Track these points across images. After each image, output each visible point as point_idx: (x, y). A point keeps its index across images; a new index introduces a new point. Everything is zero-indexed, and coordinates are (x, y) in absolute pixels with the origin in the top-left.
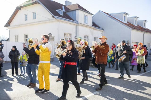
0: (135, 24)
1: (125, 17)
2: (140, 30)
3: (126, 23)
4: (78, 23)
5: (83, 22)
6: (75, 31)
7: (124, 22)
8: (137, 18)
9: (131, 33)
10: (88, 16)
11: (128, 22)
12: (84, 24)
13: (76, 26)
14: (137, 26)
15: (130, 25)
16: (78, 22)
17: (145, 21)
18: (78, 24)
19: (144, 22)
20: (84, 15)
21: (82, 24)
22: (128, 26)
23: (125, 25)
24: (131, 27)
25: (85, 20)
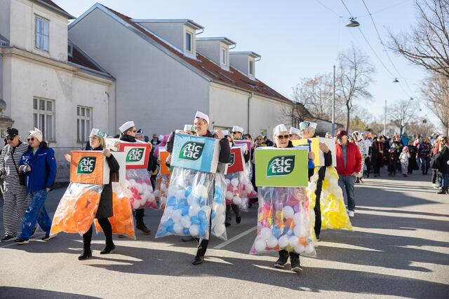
0: (222, 63)
1: (189, 36)
2: (236, 84)
3: (194, 57)
4: (6, 45)
5: (29, 44)
7: (186, 54)
8: (228, 42)
9: (208, 94)
10: (50, 23)
11: (199, 57)
12: (34, 52)
13: (1, 56)
14: (228, 70)
15: (205, 66)
16: (9, 41)
17: (254, 55)
18: (7, 51)
19: (250, 58)
20: (34, 16)
21: (25, 50)
22: (198, 71)
23: (188, 65)
24: (209, 75)
25: (38, 37)
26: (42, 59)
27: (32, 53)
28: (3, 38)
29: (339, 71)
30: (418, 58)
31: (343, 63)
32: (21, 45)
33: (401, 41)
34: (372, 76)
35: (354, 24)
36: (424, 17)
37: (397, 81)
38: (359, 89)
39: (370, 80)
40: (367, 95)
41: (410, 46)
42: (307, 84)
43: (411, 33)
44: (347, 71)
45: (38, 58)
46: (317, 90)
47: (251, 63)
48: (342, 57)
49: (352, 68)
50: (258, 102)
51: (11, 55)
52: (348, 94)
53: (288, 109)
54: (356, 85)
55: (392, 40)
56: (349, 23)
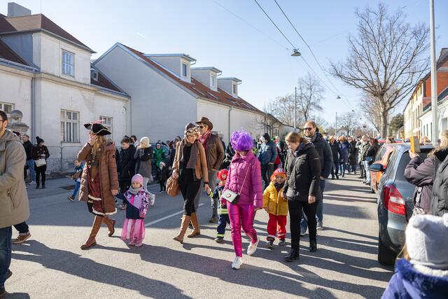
0: (211, 85)
1: (185, 66)
2: (219, 101)
3: (188, 81)
4: (38, 71)
5: (57, 71)
6: (29, 97)
7: (183, 79)
8: (216, 70)
9: (196, 107)
10: (75, 56)
11: (194, 80)
12: (62, 76)
13: (33, 80)
14: (216, 90)
15: (199, 88)
16: (40, 69)
17: (236, 80)
18: (38, 75)
19: (234, 83)
20: (61, 51)
21: (54, 76)
22: (191, 92)
23: (182, 86)
24: (198, 93)
25: (65, 67)
26: (67, 82)
27: (60, 77)
28: (35, 66)
29: (299, 92)
30: (351, 81)
31: (302, 85)
32: (50, 72)
33: (339, 69)
34: (322, 94)
35: (297, 53)
36: (355, 50)
37: (339, 98)
38: (314, 104)
39: (322, 97)
40: (320, 108)
41: (345, 72)
42: (280, 101)
43: (346, 61)
44: (304, 91)
45: (64, 81)
46: (287, 105)
47: (234, 86)
48: (301, 81)
49: (308, 89)
50: (236, 113)
51: (41, 78)
52: (305, 108)
53: (260, 118)
54: (311, 101)
55: (332, 67)
56: (293, 53)
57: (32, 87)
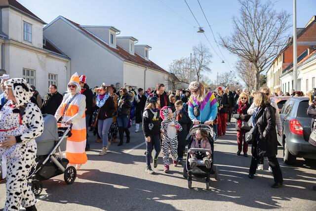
0: (130, 51)
1: (112, 36)
2: (138, 63)
3: (115, 47)
4: (7, 38)
5: (20, 38)
7: (111, 46)
8: (134, 39)
9: (123, 68)
10: (33, 26)
11: (118, 47)
13: (3, 45)
14: (134, 55)
15: (121, 52)
16: (8, 36)
17: (148, 47)
18: (7, 42)
19: (146, 49)
20: (23, 22)
21: (18, 42)
22: (117, 55)
23: (112, 51)
24: (123, 57)
25: (25, 35)
26: (28, 47)
27: (22, 43)
28: (4, 34)
29: (193, 57)
30: (234, 50)
31: (196, 52)
32: (15, 39)
33: (226, 41)
34: (211, 59)
35: (201, 31)
36: (238, 28)
37: (223, 62)
38: (204, 66)
39: (210, 61)
40: (208, 69)
41: (230, 43)
42: (177, 63)
43: (231, 36)
44: (198, 56)
45: (25, 46)
46: (182, 67)
47: (146, 51)
48: (195, 49)
49: (200, 55)
50: (150, 72)
51: (9, 44)
52: (198, 69)
53: (166, 76)
54: (202, 64)
55: (221, 40)
56: (199, 30)
57: (2, 50)
